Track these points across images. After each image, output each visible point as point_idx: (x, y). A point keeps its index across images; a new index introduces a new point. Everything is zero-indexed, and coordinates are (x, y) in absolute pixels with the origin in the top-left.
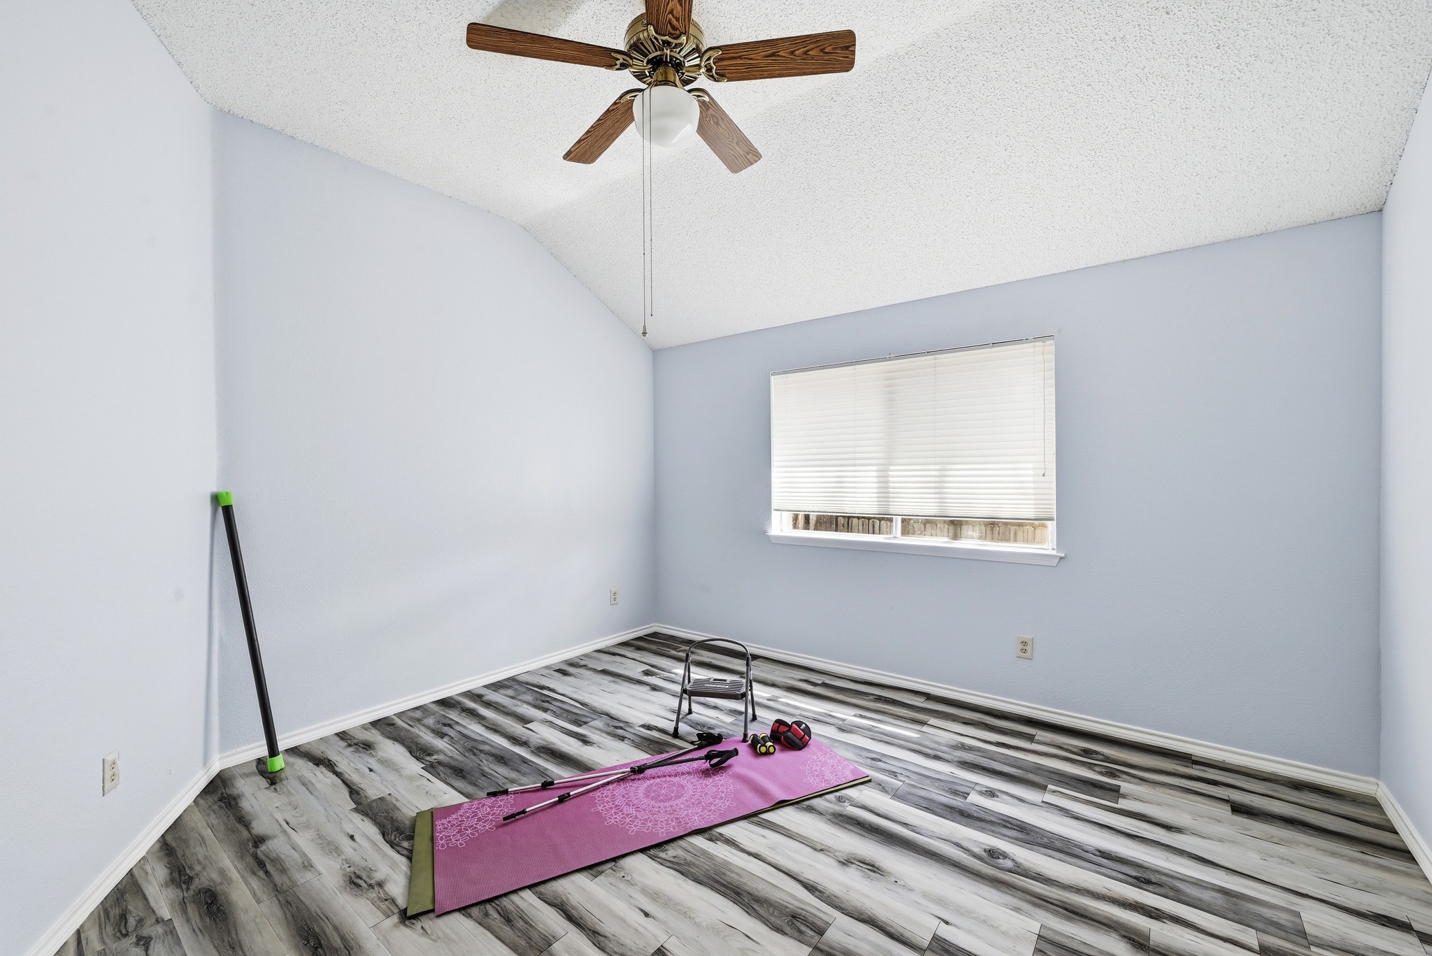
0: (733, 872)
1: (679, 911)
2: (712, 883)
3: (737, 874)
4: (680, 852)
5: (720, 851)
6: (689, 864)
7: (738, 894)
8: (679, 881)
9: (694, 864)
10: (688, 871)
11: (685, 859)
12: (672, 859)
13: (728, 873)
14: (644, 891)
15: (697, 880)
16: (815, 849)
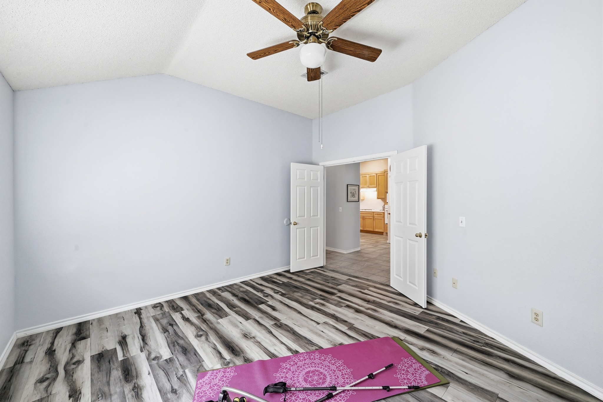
0: (293, 339)
1: (313, 331)
2: (301, 337)
3: (292, 338)
4: (310, 348)
5: (295, 346)
6: (307, 343)
7: (294, 333)
8: (312, 339)
9: (306, 343)
10: (308, 341)
11: (309, 345)
12: (313, 346)
13: (294, 339)
14: (323, 338)
15: (306, 338)
16: (259, 343)
